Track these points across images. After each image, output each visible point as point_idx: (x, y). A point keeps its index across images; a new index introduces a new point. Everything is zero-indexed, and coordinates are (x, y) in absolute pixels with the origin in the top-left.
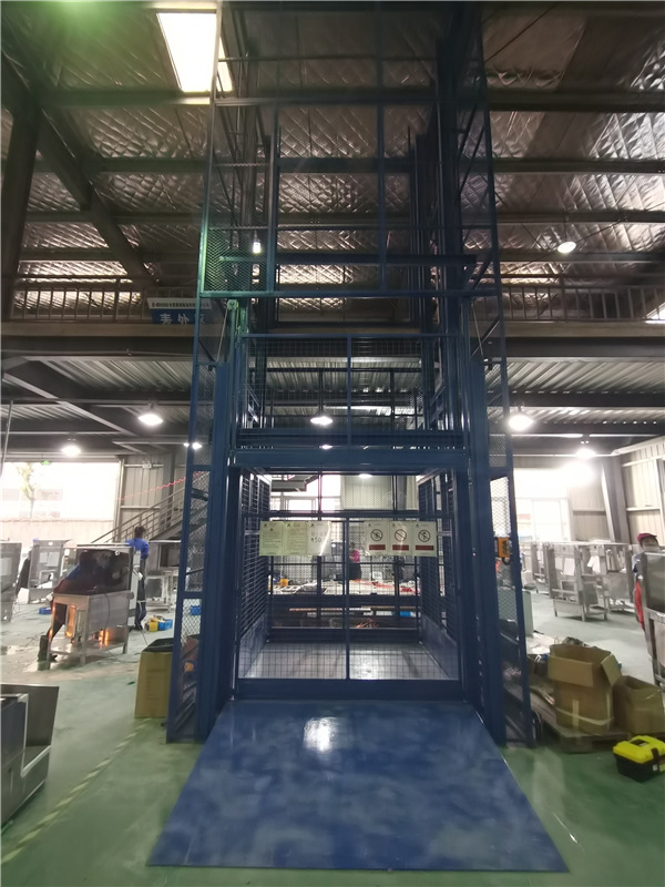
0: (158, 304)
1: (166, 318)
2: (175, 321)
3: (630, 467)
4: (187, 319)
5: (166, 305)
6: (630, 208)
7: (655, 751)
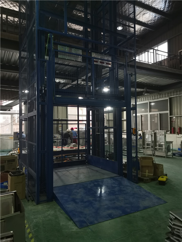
6: (139, 20)
7: (166, 178)
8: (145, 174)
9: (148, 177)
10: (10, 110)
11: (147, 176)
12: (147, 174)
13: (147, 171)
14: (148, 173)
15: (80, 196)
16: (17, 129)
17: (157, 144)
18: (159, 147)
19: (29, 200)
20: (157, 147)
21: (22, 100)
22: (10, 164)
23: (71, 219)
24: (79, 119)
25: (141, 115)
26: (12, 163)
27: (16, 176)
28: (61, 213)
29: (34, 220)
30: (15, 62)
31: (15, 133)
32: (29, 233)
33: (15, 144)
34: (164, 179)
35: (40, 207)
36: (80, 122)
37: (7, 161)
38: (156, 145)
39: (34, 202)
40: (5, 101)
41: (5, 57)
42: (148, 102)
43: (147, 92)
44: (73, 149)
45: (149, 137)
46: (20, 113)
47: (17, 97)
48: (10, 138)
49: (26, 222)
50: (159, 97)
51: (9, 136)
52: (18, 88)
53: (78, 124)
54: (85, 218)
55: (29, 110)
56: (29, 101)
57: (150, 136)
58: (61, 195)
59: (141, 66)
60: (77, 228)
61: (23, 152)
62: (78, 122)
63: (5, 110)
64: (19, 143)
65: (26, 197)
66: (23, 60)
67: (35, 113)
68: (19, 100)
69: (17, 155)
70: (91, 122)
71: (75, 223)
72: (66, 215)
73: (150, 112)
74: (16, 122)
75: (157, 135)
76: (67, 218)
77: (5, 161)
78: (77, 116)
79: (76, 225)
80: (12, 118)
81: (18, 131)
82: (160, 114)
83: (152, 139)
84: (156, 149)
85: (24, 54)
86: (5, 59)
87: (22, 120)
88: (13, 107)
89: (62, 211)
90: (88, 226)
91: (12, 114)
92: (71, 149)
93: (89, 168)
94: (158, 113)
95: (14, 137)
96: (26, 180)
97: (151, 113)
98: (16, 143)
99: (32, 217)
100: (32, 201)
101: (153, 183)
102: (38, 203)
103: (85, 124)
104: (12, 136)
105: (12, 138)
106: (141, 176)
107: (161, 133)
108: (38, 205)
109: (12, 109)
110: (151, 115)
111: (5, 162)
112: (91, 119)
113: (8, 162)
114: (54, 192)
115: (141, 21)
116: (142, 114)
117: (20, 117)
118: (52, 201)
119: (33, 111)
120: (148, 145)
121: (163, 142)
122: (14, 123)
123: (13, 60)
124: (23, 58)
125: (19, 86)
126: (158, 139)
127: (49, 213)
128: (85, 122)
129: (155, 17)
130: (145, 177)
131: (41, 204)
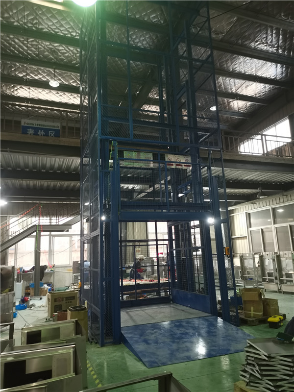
0: (28, 124)
1: (31, 131)
2: (36, 134)
3: (233, 216)
4: (43, 133)
5: (33, 124)
6: (241, 94)
7: (280, 318)
8: (249, 312)
9: (254, 318)
10: (68, 231)
11: (252, 315)
12: (252, 313)
13: (252, 308)
14: (254, 311)
15: (155, 337)
16: (77, 258)
17: (284, 273)
18: (286, 278)
19: (92, 342)
20: (284, 278)
21: (84, 217)
22: (69, 302)
23: (140, 360)
24: (158, 239)
25: (262, 230)
26: (71, 302)
27: (76, 310)
28: (130, 355)
29: (98, 361)
30: (76, 169)
31: (75, 263)
32: (92, 371)
33: (75, 279)
34: (276, 319)
35: (105, 349)
36: (159, 243)
37: (64, 299)
38: (281, 275)
39: (97, 345)
40: (63, 218)
41: (64, 164)
42: (270, 208)
43: (263, 194)
44: (153, 282)
45: (269, 263)
46: (82, 234)
47: (77, 212)
48: (68, 270)
49: (87, 362)
50: (285, 199)
51: (66, 267)
52: (79, 200)
53: (157, 245)
54: (157, 358)
55: (93, 229)
56: (92, 218)
57: (272, 261)
58: (130, 335)
59: (244, 159)
60: (145, 368)
61: (85, 287)
62: (157, 243)
63: (63, 231)
64: (79, 278)
65: (88, 340)
66: (84, 167)
67: (98, 232)
68: (80, 216)
69: (77, 290)
70: (174, 242)
71: (144, 364)
72: (135, 357)
73: (275, 223)
74: (76, 248)
75: (282, 259)
76: (136, 359)
77: (63, 298)
78: (155, 235)
79: (145, 365)
80: (71, 241)
81: (79, 259)
82: (290, 226)
83: (274, 265)
84: (282, 282)
85: (86, 160)
86: (63, 166)
87: (84, 243)
88: (72, 226)
89: (131, 353)
90: (159, 366)
91: (70, 236)
92: (150, 283)
93: (173, 307)
94: (287, 224)
95: (74, 268)
96: (88, 322)
97: (276, 226)
98: (76, 277)
99: (95, 358)
100: (96, 343)
101: (262, 327)
102: (103, 345)
103: (167, 245)
104: (70, 267)
105: (70, 270)
106: (245, 317)
107: (287, 256)
108: (102, 348)
109: (71, 229)
110: (277, 228)
111: (63, 300)
112: (174, 238)
113: (66, 300)
114: (122, 332)
115: (245, 94)
116: (262, 227)
117: (81, 239)
118: (120, 344)
119: (96, 229)
120: (270, 275)
121: (291, 269)
122: (74, 249)
123: (73, 167)
124: (85, 165)
125: (80, 197)
126: (284, 265)
127: (115, 354)
128: (167, 242)
129: (265, 87)
130: (250, 317)
131: (106, 346)
